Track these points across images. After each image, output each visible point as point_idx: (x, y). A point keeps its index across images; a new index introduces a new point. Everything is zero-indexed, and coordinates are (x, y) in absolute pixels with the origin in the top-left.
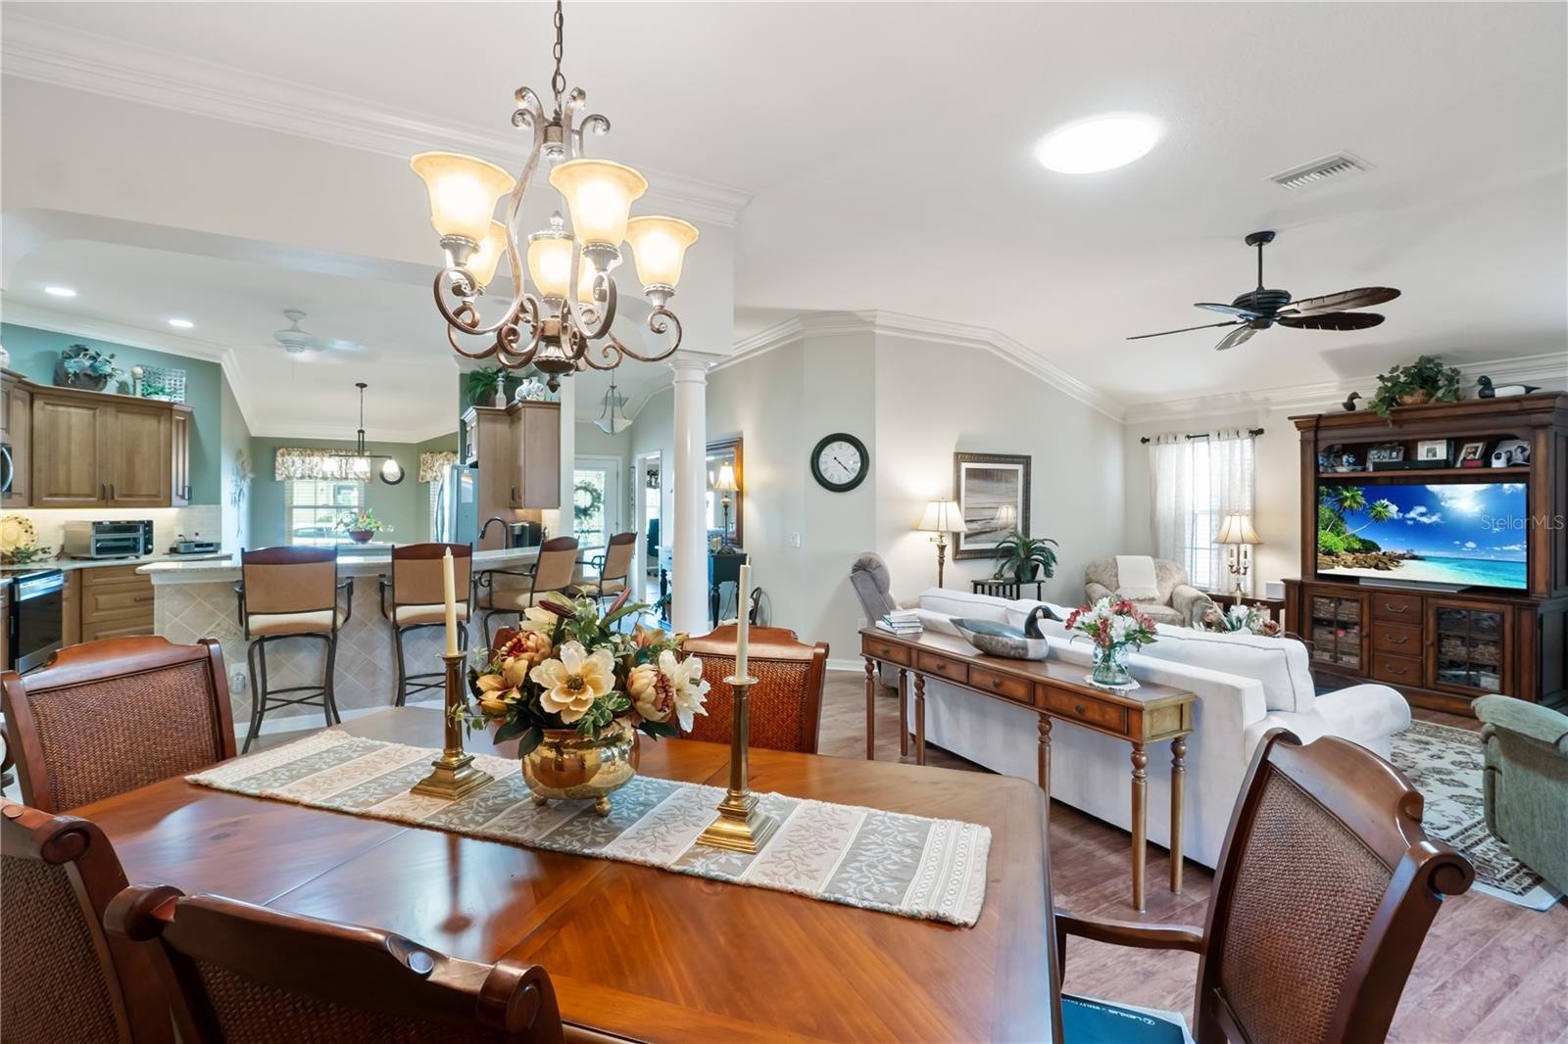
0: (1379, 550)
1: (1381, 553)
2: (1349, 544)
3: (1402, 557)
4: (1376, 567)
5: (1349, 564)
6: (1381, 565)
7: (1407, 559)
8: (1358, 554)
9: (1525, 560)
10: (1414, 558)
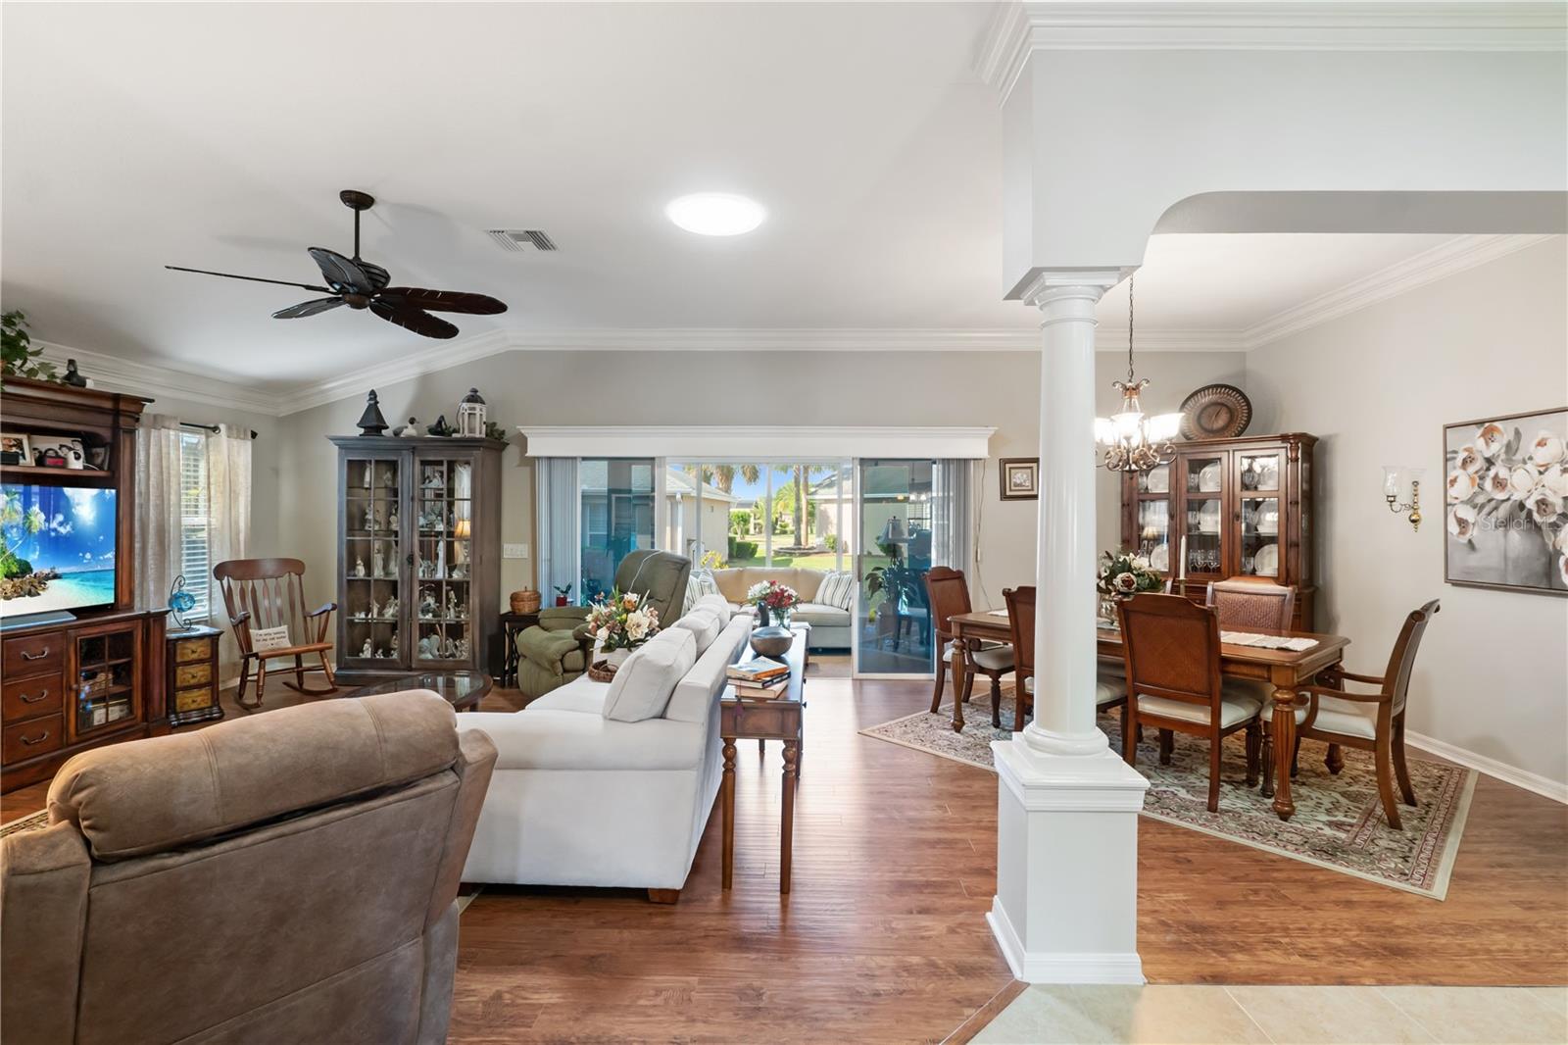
0: (31, 570)
1: (32, 575)
2: (9, 567)
3: (47, 578)
4: (30, 594)
5: (9, 594)
6: (33, 590)
7: (50, 579)
8: (15, 580)
9: (113, 568)
10: (56, 577)
